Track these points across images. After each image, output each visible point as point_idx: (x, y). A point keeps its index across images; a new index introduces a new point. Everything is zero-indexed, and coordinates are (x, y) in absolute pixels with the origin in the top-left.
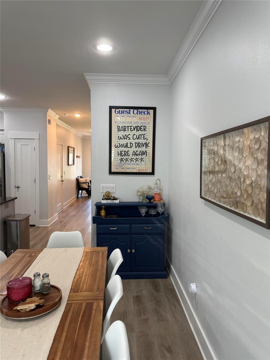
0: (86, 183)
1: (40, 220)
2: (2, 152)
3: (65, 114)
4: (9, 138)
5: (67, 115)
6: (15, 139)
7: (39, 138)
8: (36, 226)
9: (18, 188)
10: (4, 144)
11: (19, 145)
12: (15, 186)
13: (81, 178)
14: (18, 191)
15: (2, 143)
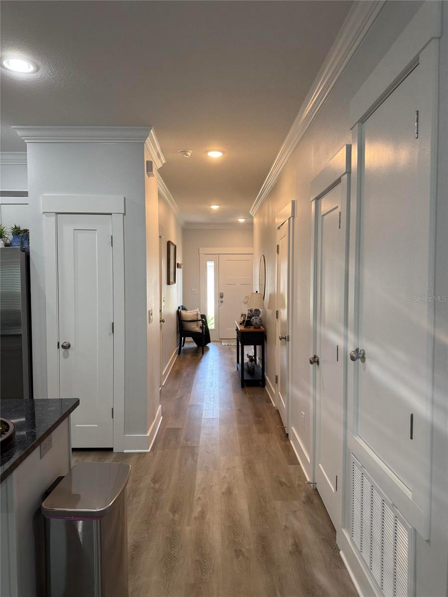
0: (197, 321)
1: (125, 434)
2: (23, 251)
3: (185, 152)
4: (42, 211)
5: (189, 154)
6: (57, 213)
7: (123, 212)
8: (114, 451)
9: (67, 347)
10: (26, 231)
11: (67, 230)
12: (59, 343)
13: (183, 309)
14: (66, 356)
15: (22, 229)
